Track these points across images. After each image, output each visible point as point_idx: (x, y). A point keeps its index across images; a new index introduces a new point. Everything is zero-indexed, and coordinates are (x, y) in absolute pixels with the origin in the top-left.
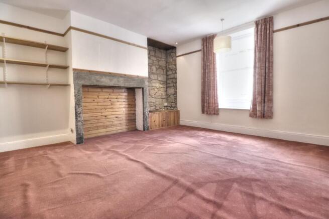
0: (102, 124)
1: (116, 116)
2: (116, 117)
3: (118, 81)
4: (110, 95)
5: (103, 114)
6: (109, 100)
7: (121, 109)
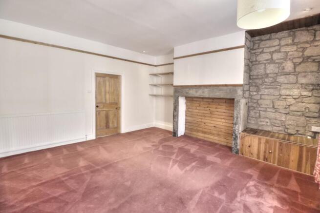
0: (201, 129)
1: (215, 125)
2: (215, 127)
3: (203, 92)
4: (209, 104)
5: (203, 120)
6: (209, 108)
7: (220, 120)
